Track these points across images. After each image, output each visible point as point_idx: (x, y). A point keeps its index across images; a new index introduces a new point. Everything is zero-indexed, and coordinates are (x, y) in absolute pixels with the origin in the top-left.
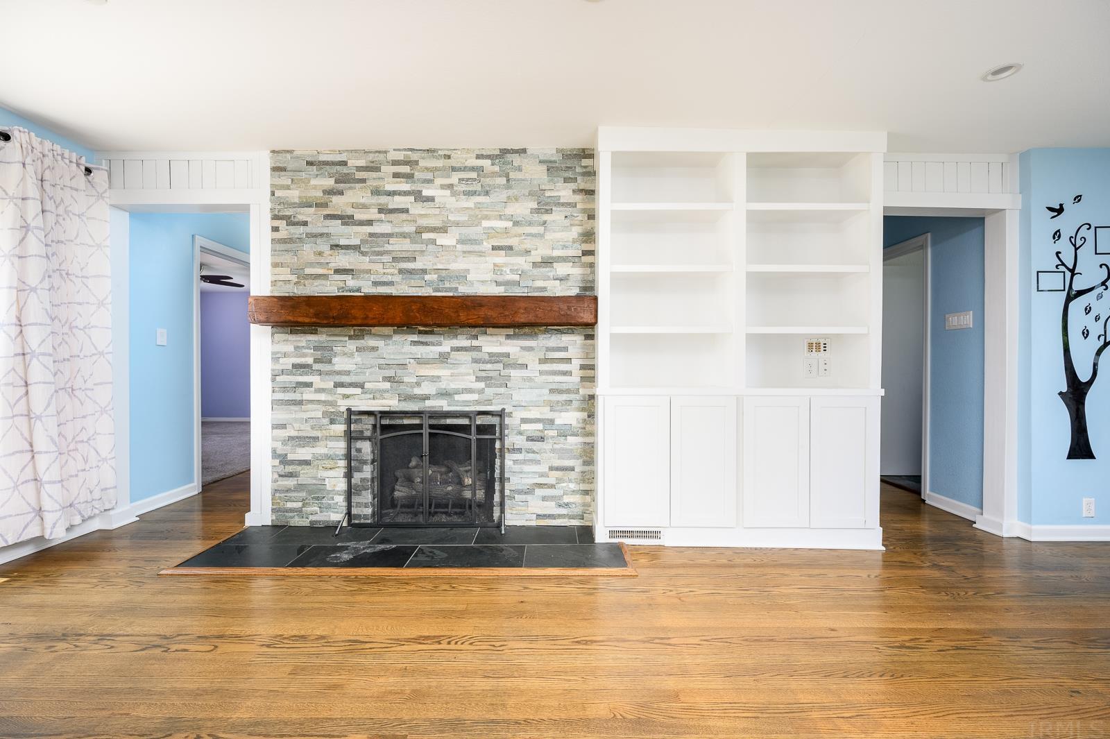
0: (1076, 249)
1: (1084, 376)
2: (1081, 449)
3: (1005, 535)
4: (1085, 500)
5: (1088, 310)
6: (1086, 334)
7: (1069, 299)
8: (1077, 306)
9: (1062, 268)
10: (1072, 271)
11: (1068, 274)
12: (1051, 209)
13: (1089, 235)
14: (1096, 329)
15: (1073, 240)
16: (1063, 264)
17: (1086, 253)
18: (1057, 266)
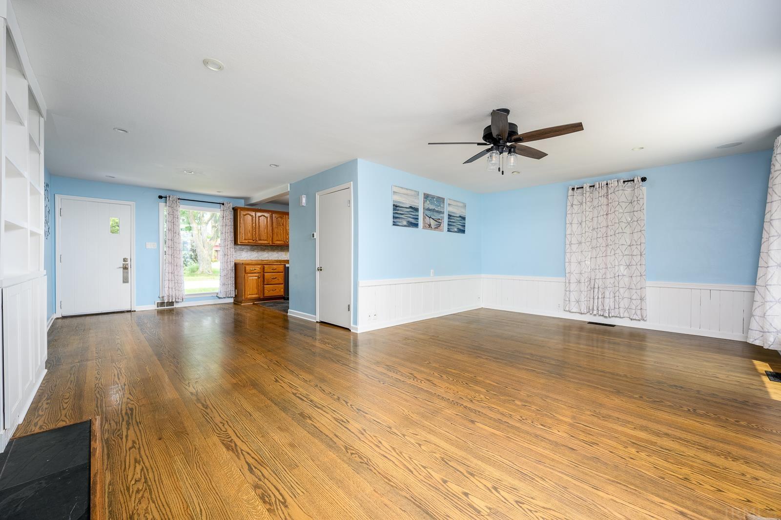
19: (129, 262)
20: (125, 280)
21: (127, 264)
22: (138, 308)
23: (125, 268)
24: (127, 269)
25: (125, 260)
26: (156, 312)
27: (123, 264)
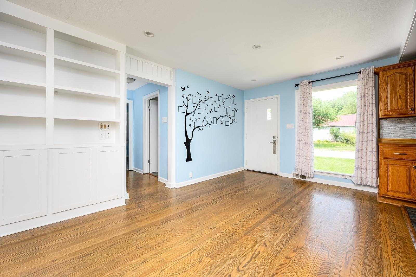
0: (188, 101)
1: (190, 138)
2: (189, 159)
3: (171, 188)
4: (190, 173)
5: (191, 119)
6: (190, 125)
7: (186, 116)
8: (188, 117)
9: (185, 106)
10: (187, 107)
11: (186, 108)
12: (182, 88)
13: (191, 97)
14: (192, 125)
15: (187, 98)
16: (185, 105)
17: (190, 102)
18: (183, 105)
19: (276, 139)
20: (274, 152)
21: (275, 141)
22: (281, 174)
23: (274, 143)
24: (275, 144)
25: (274, 138)
26: (293, 180)
27: (273, 140)
